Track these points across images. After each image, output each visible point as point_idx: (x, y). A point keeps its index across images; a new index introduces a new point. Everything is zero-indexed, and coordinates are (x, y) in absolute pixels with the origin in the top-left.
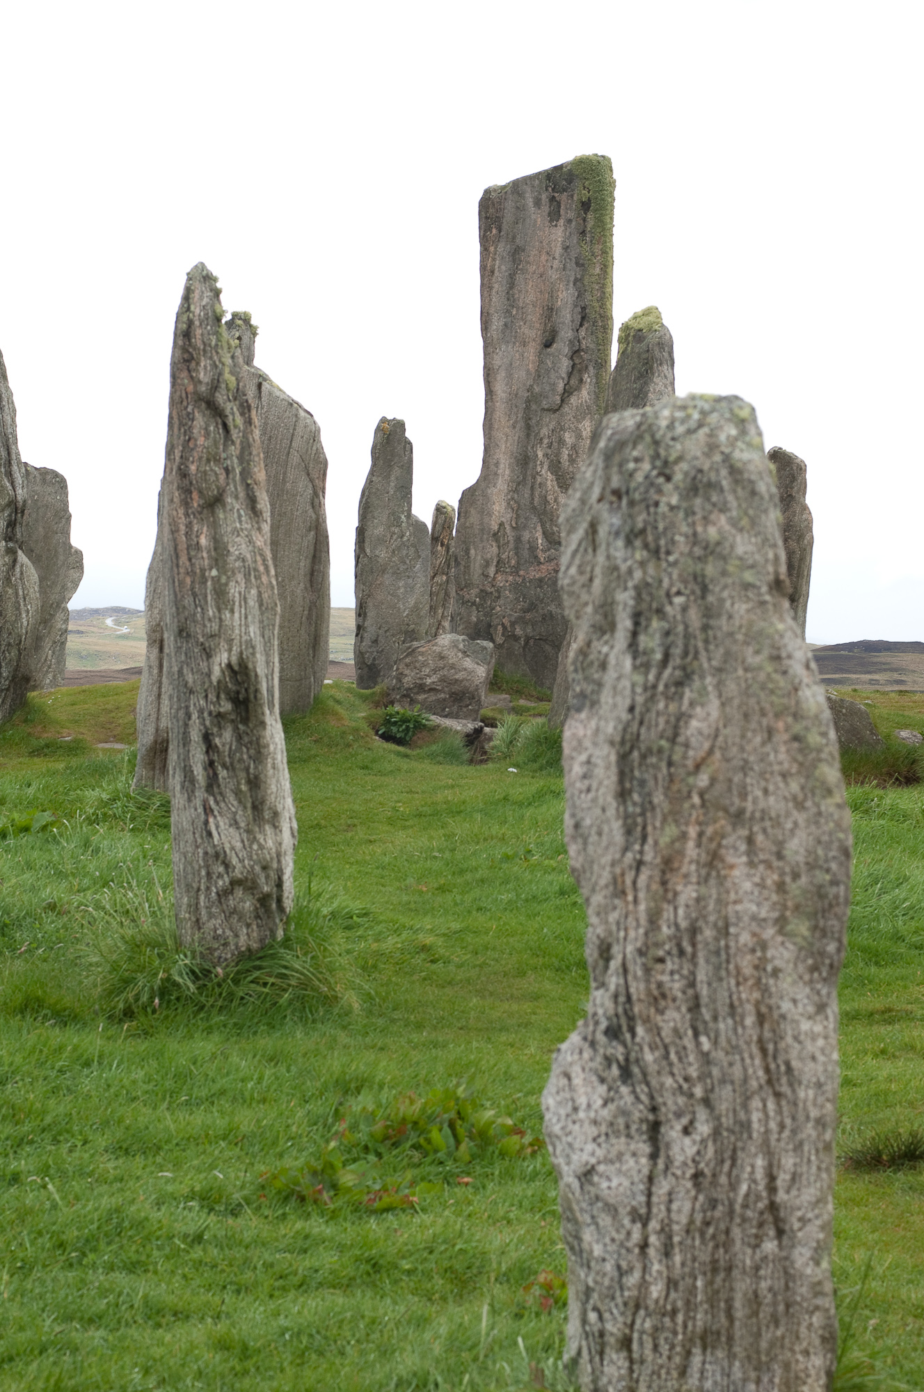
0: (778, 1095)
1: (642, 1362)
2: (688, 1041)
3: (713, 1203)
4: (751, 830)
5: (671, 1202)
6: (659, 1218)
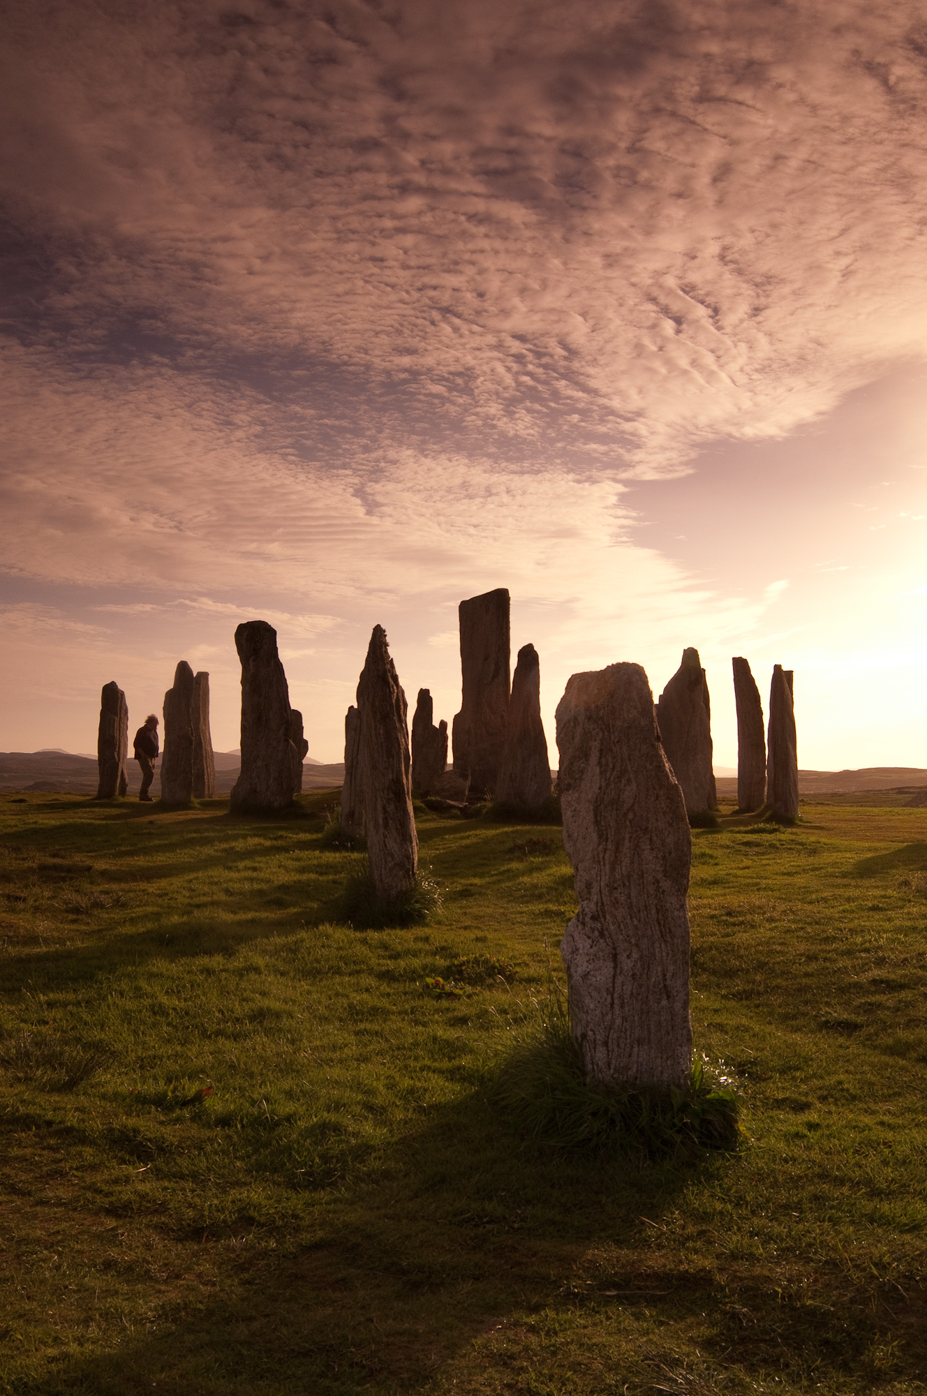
1: (613, 1051)
4: (651, 836)
5: (623, 986)
6: (618, 992)
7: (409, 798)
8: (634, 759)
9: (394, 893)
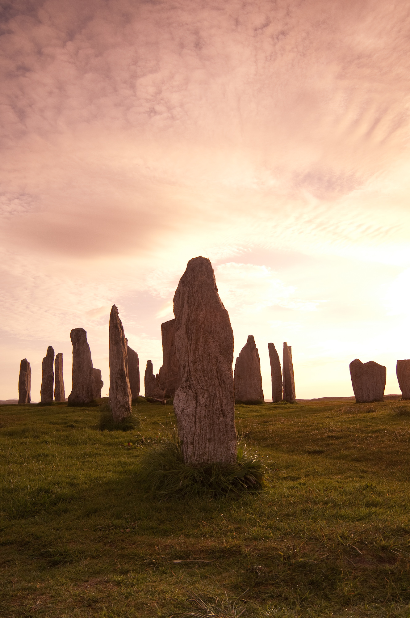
0: (221, 387)
1: (196, 446)
2: (203, 378)
3: (209, 411)
4: (213, 335)
5: (200, 412)
6: (198, 415)
7: (127, 377)
8: (204, 299)
9: (120, 418)
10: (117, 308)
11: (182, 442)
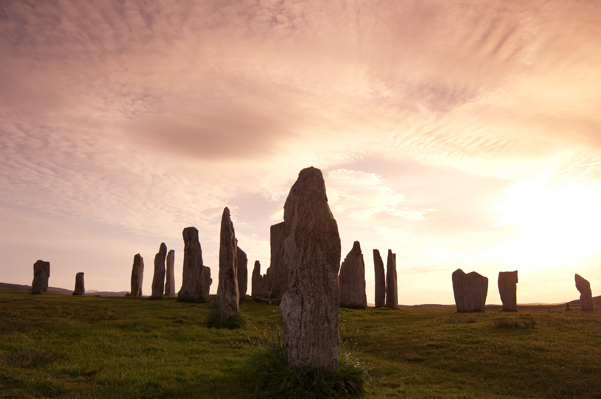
0: (327, 294)
2: (309, 285)
3: (315, 317)
4: (321, 243)
5: (306, 317)
6: (304, 320)
7: (236, 278)
8: (314, 208)
9: (228, 317)
10: (229, 210)
11: (287, 345)
